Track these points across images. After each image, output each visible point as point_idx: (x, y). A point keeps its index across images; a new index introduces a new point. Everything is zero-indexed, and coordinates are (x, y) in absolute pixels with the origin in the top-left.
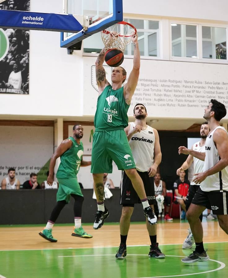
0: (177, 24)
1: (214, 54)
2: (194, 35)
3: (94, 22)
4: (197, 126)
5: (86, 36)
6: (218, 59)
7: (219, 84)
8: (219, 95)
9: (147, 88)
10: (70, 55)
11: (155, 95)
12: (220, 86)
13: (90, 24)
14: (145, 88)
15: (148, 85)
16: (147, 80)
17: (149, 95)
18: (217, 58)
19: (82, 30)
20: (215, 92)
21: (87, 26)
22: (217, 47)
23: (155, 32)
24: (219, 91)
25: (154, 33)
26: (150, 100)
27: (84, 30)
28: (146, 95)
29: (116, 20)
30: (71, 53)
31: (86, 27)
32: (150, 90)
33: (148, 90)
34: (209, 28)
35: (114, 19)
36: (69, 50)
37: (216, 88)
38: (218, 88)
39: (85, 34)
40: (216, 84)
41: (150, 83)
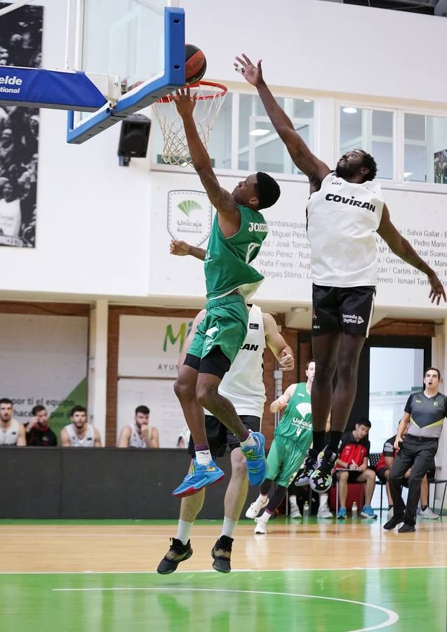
0: (357, 109)
1: (431, 174)
2: (389, 132)
4: (391, 323)
5: (113, 118)
6: (438, 184)
7: (437, 235)
8: (437, 259)
9: (284, 240)
11: (301, 254)
12: (438, 240)
13: (123, 93)
14: (280, 241)
15: (287, 235)
16: (285, 224)
17: (287, 255)
18: (435, 182)
19: (106, 106)
20: (429, 253)
21: (116, 98)
22: (437, 159)
23: (307, 124)
24: (437, 250)
25: (303, 125)
26: (291, 265)
27: (110, 105)
28: (282, 255)
29: (170, 84)
30: (126, 164)
31: (113, 100)
32: (291, 244)
33: (287, 245)
34: (422, 117)
35: (167, 82)
36: (122, 158)
37: (431, 243)
38: (434, 244)
39: (112, 115)
40: (431, 234)
41: (291, 230)
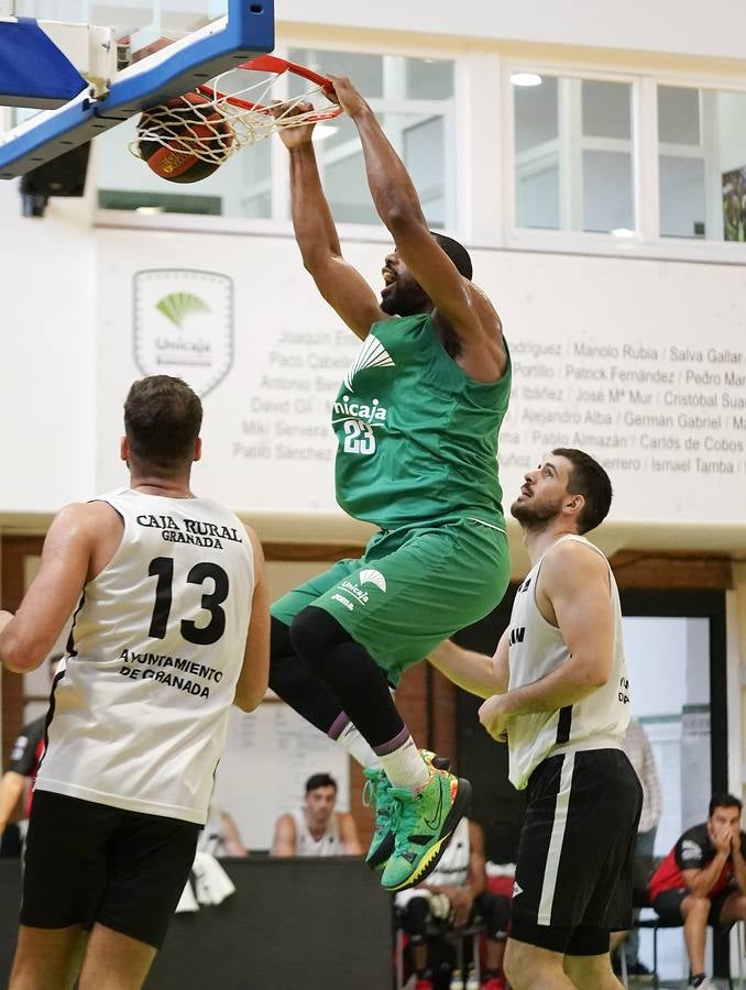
0: (542, 77)
1: (715, 220)
2: (622, 128)
3: (138, 57)
4: (633, 561)
5: (99, 121)
6: (732, 244)
7: (736, 359)
10: (33, 223)
12: (740, 370)
13: (122, 66)
18: (726, 238)
19: (85, 95)
20: (720, 401)
21: (105, 78)
22: (729, 187)
23: (438, 113)
24: (736, 392)
25: (427, 116)
27: (92, 93)
29: (241, 48)
30: (37, 212)
31: (99, 82)
34: (693, 93)
35: (234, 42)
36: (29, 198)
37: (723, 378)
38: (731, 379)
39: (97, 113)
40: (722, 359)
